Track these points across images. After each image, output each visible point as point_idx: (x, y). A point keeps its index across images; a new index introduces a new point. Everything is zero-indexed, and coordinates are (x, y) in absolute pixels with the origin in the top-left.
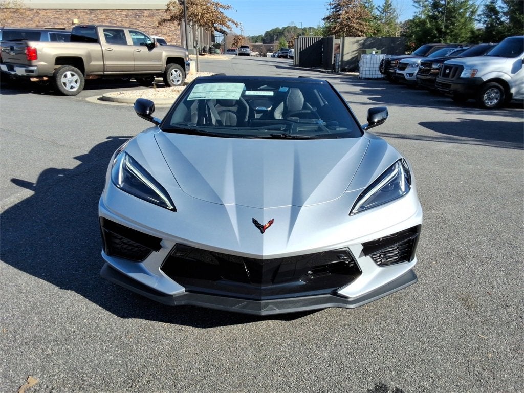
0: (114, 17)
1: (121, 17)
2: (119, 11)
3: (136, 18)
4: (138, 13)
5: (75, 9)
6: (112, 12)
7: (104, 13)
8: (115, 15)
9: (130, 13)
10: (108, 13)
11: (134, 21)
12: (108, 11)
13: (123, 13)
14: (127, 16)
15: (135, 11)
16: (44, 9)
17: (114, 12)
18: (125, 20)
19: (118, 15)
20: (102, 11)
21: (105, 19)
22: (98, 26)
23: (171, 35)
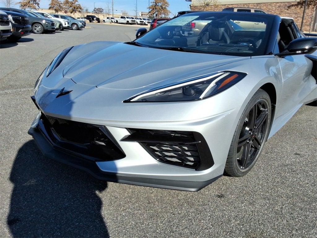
0: (271, 8)
1: (275, 8)
2: (275, 3)
3: (285, 7)
4: (287, 4)
5: (249, 4)
6: (271, 4)
7: (265, 5)
8: (272, 6)
9: (282, 5)
10: (268, 5)
11: (283, 10)
12: (268, 4)
13: (277, 5)
14: (279, 6)
15: (286, 3)
16: (231, 4)
17: (272, 4)
18: (278, 9)
19: (274, 6)
20: (264, 4)
21: (265, 9)
22: (234, 8)
23: (307, 18)
